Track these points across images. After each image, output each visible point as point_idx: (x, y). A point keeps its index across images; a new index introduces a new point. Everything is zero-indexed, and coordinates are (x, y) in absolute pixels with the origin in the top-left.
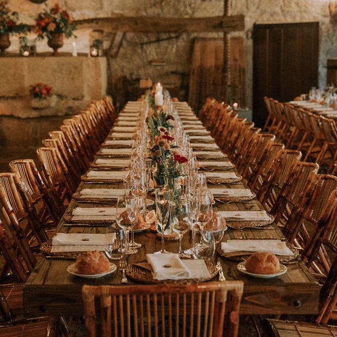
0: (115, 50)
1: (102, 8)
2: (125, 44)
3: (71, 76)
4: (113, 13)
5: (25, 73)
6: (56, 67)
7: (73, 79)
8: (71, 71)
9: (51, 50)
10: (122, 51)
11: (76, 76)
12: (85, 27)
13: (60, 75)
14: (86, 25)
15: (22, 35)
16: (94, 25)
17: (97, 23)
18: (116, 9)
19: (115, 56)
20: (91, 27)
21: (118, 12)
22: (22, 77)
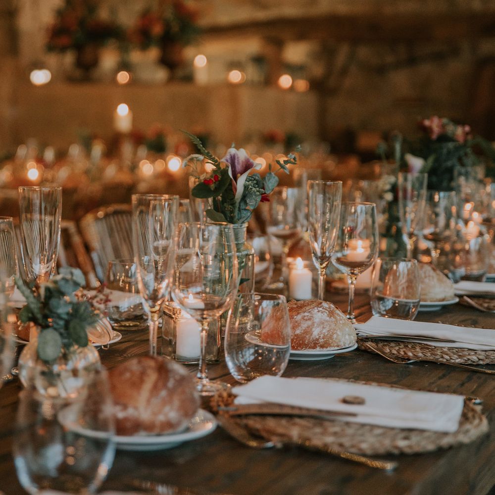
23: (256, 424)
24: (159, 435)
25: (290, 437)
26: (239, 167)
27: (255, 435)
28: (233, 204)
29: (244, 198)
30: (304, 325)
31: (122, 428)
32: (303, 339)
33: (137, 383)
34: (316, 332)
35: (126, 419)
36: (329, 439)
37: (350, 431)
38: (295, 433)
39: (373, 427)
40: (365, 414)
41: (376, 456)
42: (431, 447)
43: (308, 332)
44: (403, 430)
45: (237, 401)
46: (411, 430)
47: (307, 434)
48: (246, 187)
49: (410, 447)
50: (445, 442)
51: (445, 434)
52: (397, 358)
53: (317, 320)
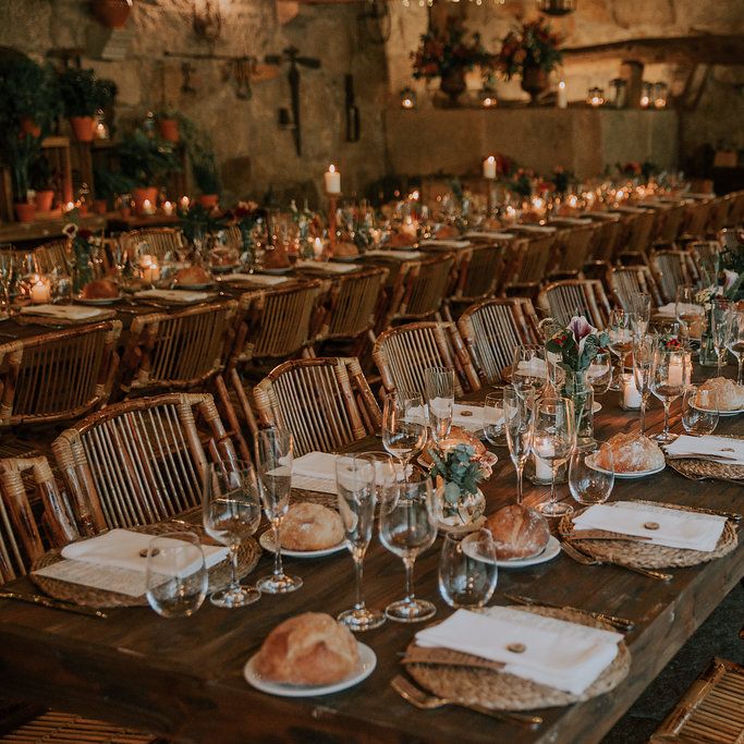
0: (692, 98)
2: (710, 86)
3: (554, 143)
4: (692, 29)
6: (529, 126)
7: (555, 146)
8: (553, 133)
9: (525, 96)
10: (705, 98)
11: (562, 142)
13: (535, 140)
14: (611, 52)
15: (487, 70)
16: (623, 51)
17: (629, 49)
18: (698, 23)
19: (693, 108)
20: (618, 56)
21: (699, 27)
23: (586, 547)
24: (523, 560)
25: (607, 558)
26: (581, 331)
27: (586, 554)
28: (577, 358)
29: (585, 352)
30: (626, 456)
31: (500, 555)
32: (625, 465)
33: (510, 527)
34: (634, 461)
35: (504, 550)
36: (631, 559)
37: (646, 551)
38: (611, 554)
39: (662, 547)
40: (657, 537)
41: (661, 570)
42: (696, 562)
43: (628, 461)
44: (681, 549)
45: (575, 528)
46: (685, 550)
47: (618, 556)
48: (586, 346)
49: (683, 563)
50: (706, 558)
51: (707, 553)
52: (693, 474)
53: (635, 452)
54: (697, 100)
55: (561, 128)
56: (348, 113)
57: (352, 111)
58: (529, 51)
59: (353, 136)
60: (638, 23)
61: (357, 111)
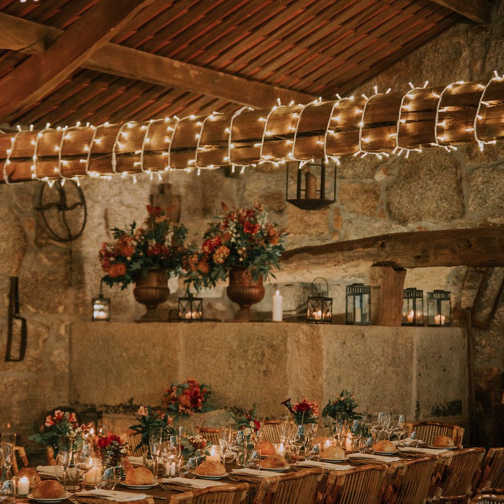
1: (463, 214)
3: (264, 368)
5: (180, 357)
6: (235, 345)
7: (266, 373)
8: (263, 355)
11: (273, 367)
12: (358, 258)
13: (241, 363)
18: (493, 216)
22: (173, 366)
54: (492, 315)
55: (272, 347)
56: (10, 324)
57: (18, 323)
58: (233, 248)
59: (15, 354)
60: (419, 218)
61: (24, 321)
